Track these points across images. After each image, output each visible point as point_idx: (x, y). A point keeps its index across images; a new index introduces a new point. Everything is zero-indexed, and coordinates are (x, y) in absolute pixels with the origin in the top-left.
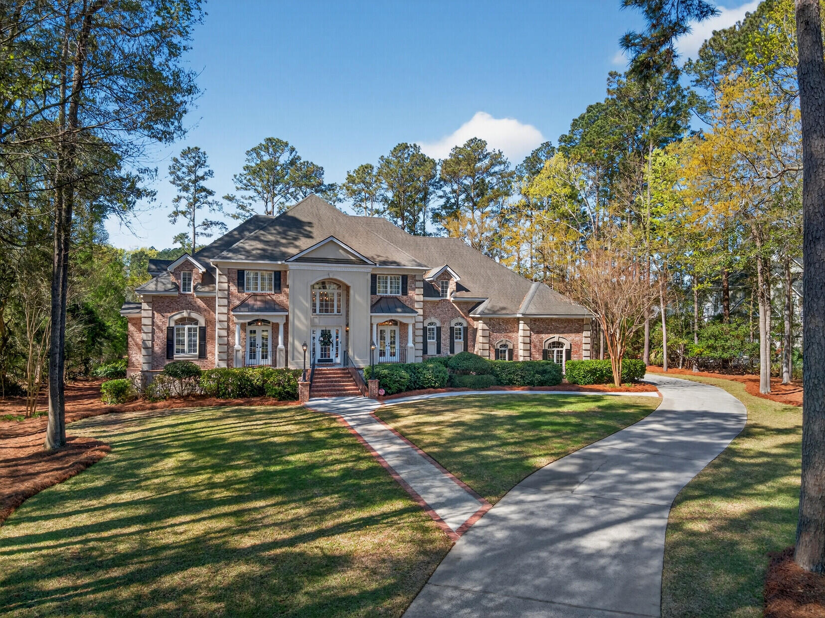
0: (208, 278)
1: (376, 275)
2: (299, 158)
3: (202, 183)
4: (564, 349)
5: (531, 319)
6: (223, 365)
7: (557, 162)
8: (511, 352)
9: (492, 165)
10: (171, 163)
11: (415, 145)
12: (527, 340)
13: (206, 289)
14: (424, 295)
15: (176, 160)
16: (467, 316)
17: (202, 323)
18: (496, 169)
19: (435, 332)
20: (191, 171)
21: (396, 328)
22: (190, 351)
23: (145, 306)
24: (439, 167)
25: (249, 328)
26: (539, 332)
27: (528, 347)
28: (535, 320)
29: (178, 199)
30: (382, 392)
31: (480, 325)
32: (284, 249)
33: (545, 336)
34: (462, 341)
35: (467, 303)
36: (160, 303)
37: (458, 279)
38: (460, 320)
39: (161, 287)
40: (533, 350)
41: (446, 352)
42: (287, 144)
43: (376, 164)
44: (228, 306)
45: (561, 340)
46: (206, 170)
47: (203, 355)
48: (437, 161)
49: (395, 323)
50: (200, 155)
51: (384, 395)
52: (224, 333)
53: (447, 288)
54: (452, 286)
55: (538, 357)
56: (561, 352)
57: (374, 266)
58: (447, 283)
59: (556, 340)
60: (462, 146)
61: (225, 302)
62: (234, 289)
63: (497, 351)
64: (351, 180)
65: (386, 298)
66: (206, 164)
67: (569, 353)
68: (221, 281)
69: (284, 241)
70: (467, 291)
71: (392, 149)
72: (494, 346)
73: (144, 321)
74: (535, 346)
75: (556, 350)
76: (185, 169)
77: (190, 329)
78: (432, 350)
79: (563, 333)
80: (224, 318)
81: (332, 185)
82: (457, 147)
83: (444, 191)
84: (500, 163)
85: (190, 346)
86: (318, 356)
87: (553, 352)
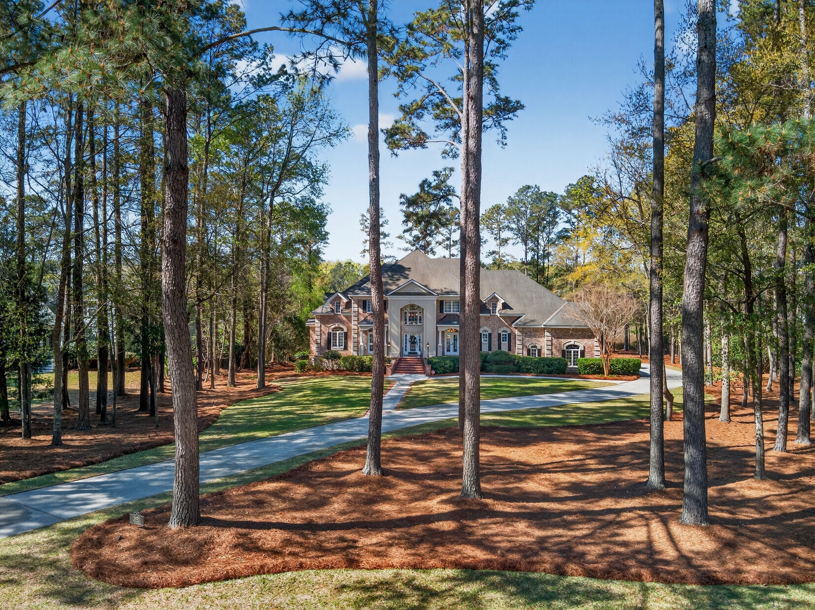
0: (348, 305)
1: (443, 301)
4: (579, 350)
5: (552, 329)
6: (355, 354)
8: (540, 351)
11: (536, 186)
12: (550, 343)
13: (347, 311)
16: (510, 325)
17: (345, 330)
19: (488, 336)
21: (457, 334)
22: (339, 346)
23: (316, 321)
25: (369, 333)
26: (558, 338)
27: (550, 347)
28: (555, 329)
30: (433, 372)
31: (517, 332)
32: (389, 287)
33: (563, 341)
34: (507, 342)
35: (510, 317)
36: (325, 319)
37: (504, 301)
38: (505, 328)
39: (324, 310)
40: (554, 350)
41: (495, 348)
43: (505, 204)
44: (358, 320)
45: (576, 344)
47: (346, 348)
49: (455, 330)
51: (435, 374)
52: (356, 336)
53: (496, 307)
54: (499, 306)
55: (558, 355)
56: (577, 352)
57: (438, 296)
58: (496, 304)
59: (572, 343)
61: (356, 318)
62: (361, 311)
63: (529, 351)
65: (450, 315)
67: (583, 352)
68: (355, 307)
69: (390, 282)
70: (511, 309)
71: (517, 191)
72: (526, 347)
73: (317, 329)
74: (556, 347)
75: (572, 350)
77: (339, 334)
78: (485, 348)
79: (578, 338)
80: (356, 327)
82: (570, 185)
85: (339, 343)
86: (409, 350)
87: (571, 352)
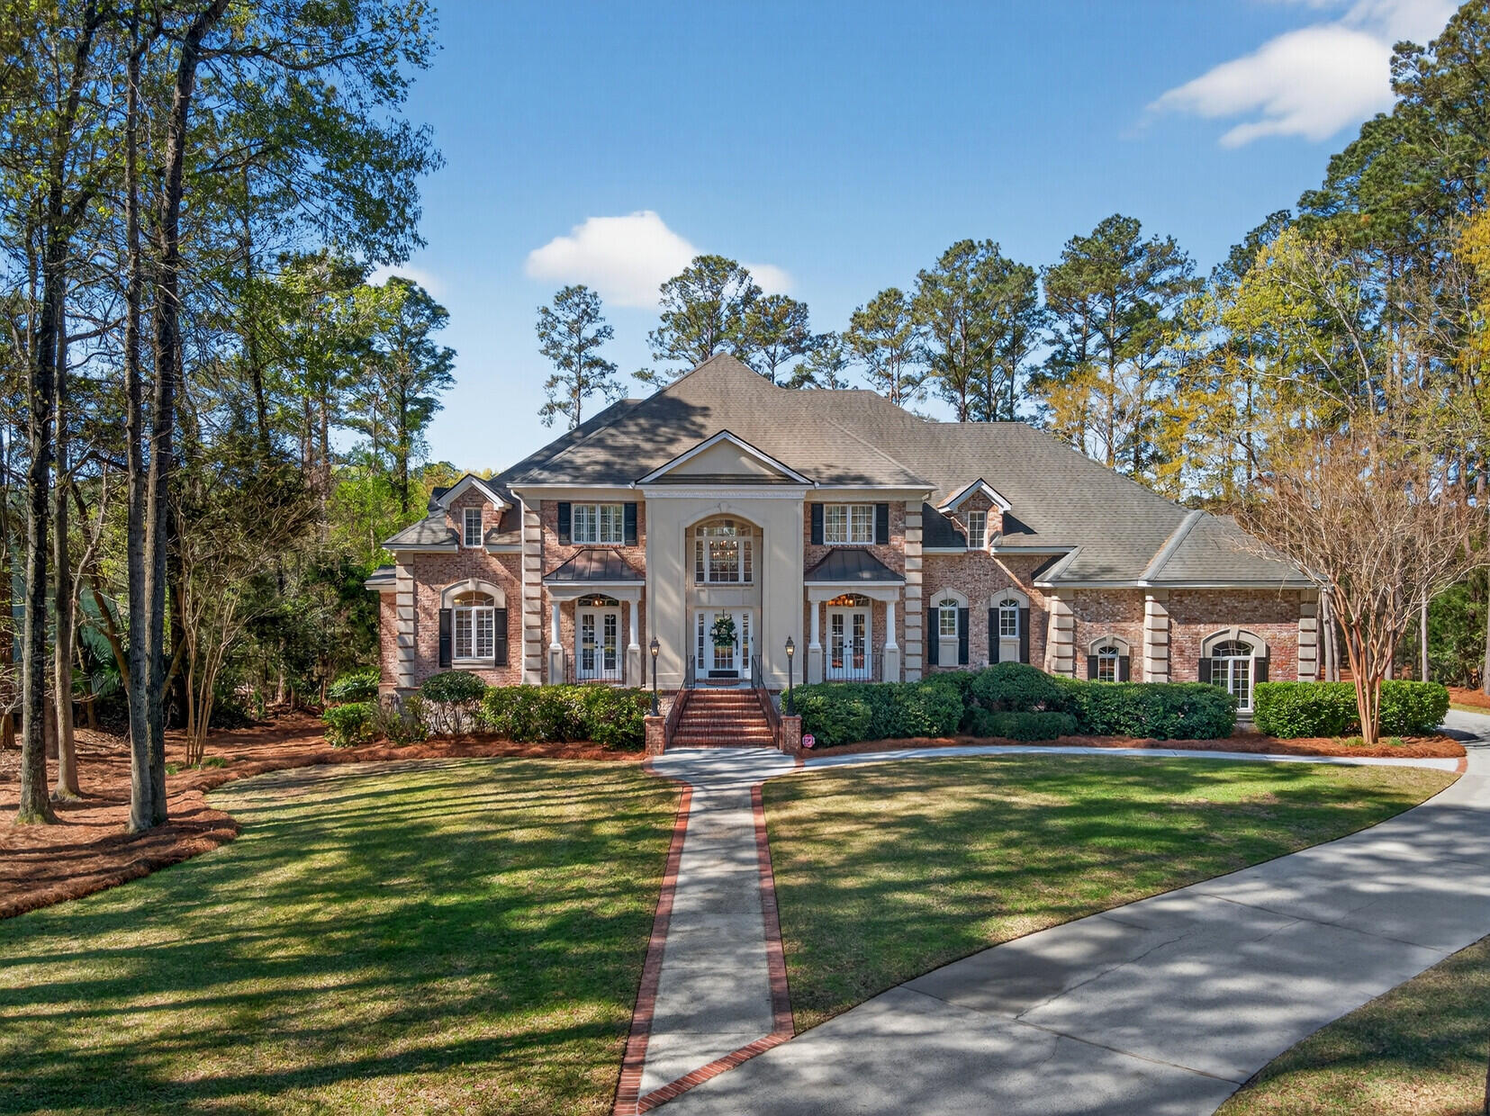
0: (509, 521)
1: (821, 505)
2: (758, 291)
3: (594, 352)
4: (1251, 658)
5: (1171, 592)
6: (535, 681)
7: (1284, 248)
8: (1126, 663)
9: (1153, 269)
10: (540, 318)
11: (989, 243)
12: (1163, 638)
13: (506, 539)
14: (925, 543)
15: (546, 311)
16: (1028, 584)
17: (501, 601)
18: (1164, 276)
19: (956, 618)
20: (574, 329)
21: (866, 611)
22: (480, 652)
23: (401, 571)
24: (1039, 284)
25: (582, 611)
26: (1188, 621)
27: (1163, 652)
28: (1182, 593)
29: (554, 381)
30: (810, 741)
31: (1053, 605)
32: (644, 462)
33: (1204, 630)
34: (1016, 638)
35: (1028, 558)
36: (427, 565)
37: (1007, 507)
38: (1012, 594)
39: (427, 538)
40: (1175, 658)
41: (980, 659)
42: (733, 266)
43: (910, 289)
44: (542, 570)
45: (1244, 638)
46: (600, 325)
47: (502, 661)
48: (1036, 271)
49: (860, 600)
50: (588, 299)
51: (813, 748)
52: (536, 620)
53: (982, 526)
54: (994, 521)
55: (1189, 676)
56: (1246, 664)
57: (812, 487)
58: (982, 517)
59: (1231, 637)
60: (1088, 235)
61: (536, 563)
62: (552, 540)
63: (1092, 661)
64: (858, 320)
65: (843, 550)
66: (600, 315)
67: (1263, 667)
68: (531, 528)
69: (648, 446)
70: (1029, 531)
71: (941, 256)
72: (1084, 650)
73: (400, 599)
74: (1181, 652)
75: (1231, 659)
76: (562, 328)
77: (480, 614)
78: (948, 655)
79: (1249, 621)
80: (536, 592)
81: (823, 337)
82: (1076, 238)
83: (1056, 331)
84: (1175, 263)
85: (480, 643)
86: (710, 665)
87: (1225, 664)
